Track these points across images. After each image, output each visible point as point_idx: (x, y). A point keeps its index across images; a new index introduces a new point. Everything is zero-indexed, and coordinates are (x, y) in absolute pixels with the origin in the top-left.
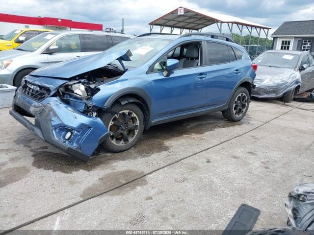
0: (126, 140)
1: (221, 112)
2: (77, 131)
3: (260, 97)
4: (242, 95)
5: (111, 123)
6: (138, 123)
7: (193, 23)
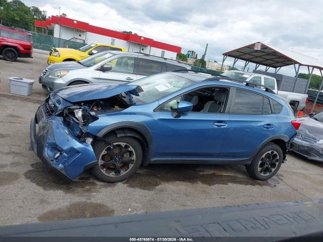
0: (118, 172)
1: (245, 167)
2: (66, 153)
3: (310, 158)
4: (272, 152)
5: (104, 152)
6: (134, 157)
7: (271, 60)
